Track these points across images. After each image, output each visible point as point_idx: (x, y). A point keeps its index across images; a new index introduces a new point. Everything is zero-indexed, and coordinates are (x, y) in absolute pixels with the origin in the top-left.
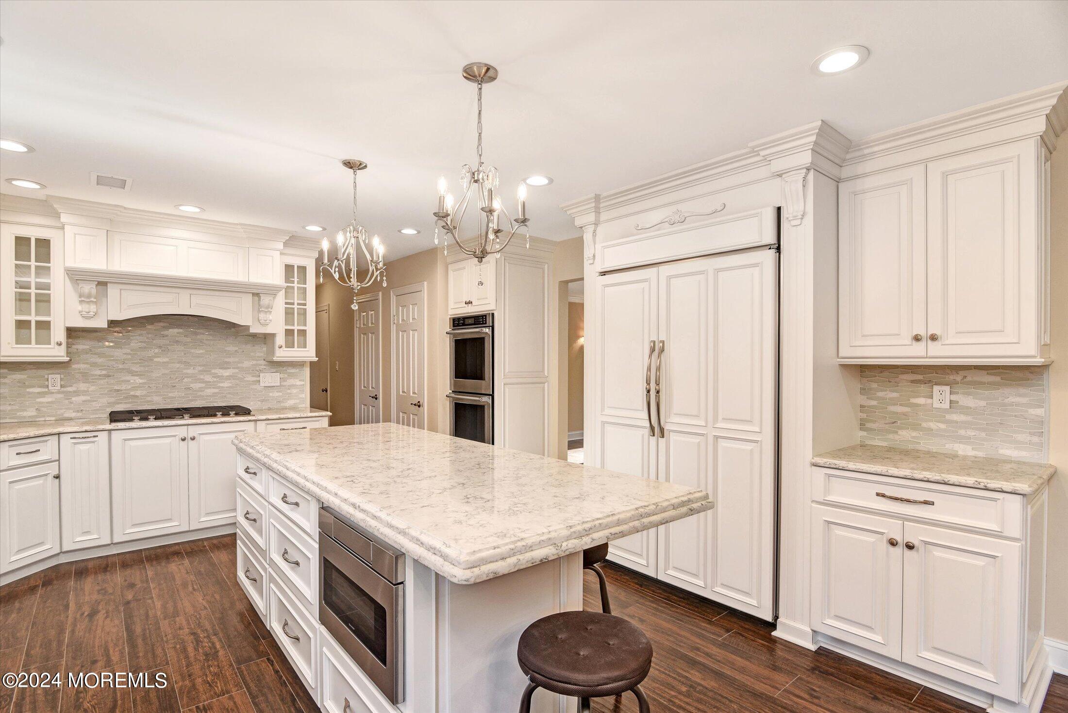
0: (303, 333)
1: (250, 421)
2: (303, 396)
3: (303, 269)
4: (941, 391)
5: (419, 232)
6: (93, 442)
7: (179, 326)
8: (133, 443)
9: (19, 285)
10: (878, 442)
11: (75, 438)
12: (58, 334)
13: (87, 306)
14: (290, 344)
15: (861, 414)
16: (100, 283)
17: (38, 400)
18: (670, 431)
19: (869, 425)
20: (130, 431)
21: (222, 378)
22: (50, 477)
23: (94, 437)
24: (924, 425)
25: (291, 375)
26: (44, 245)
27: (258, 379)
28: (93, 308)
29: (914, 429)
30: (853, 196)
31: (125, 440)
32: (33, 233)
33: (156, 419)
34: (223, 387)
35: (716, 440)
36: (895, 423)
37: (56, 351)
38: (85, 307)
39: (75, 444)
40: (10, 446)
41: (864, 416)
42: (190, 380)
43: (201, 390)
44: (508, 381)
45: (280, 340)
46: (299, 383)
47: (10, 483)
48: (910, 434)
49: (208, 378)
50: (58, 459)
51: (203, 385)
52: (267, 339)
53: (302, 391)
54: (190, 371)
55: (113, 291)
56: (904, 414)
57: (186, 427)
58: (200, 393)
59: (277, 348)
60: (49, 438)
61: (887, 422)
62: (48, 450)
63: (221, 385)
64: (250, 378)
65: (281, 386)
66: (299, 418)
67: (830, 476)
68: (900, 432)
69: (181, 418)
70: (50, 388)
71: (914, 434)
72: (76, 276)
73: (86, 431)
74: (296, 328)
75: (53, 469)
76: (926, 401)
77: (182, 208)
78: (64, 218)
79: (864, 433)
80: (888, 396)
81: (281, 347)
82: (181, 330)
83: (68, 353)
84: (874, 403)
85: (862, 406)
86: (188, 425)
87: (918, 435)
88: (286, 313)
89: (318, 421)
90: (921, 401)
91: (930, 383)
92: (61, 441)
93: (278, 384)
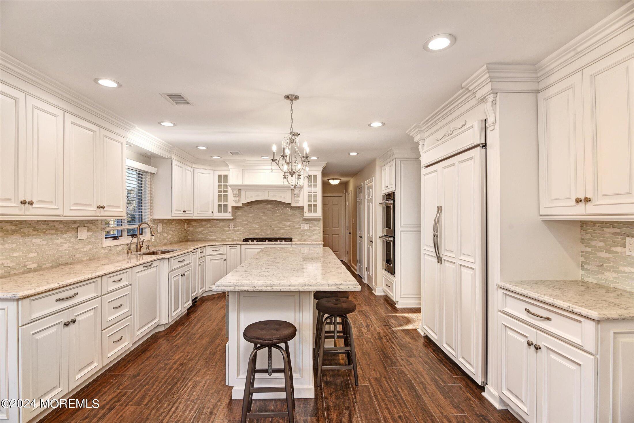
0: (315, 205)
1: (289, 244)
2: (320, 235)
3: (315, 176)
4: (631, 242)
5: (358, 154)
6: (236, 248)
7: (271, 204)
8: (248, 250)
9: (219, 192)
10: (591, 280)
11: (230, 246)
12: (230, 209)
13: (236, 198)
14: (309, 210)
15: (581, 258)
16: (239, 189)
17: (227, 232)
18: (445, 260)
19: (586, 266)
20: (246, 245)
21: (286, 226)
22: (223, 260)
23: (236, 246)
24: (621, 268)
25: (314, 225)
26: (226, 176)
27: (300, 226)
28: (238, 199)
29: (614, 271)
30: (545, 101)
31: (246, 248)
32: (223, 173)
33: (251, 241)
34: (286, 230)
35: (460, 267)
36: (602, 266)
37: (228, 215)
38: (235, 199)
39: (231, 249)
40: (211, 248)
41: (583, 259)
42: (274, 226)
43: (279, 230)
44: (402, 229)
45: (306, 209)
46: (318, 228)
47: (210, 260)
48: (612, 275)
49: (281, 225)
50: (226, 253)
51: (279, 229)
52: (301, 208)
53: (319, 233)
54: (275, 223)
55: (243, 192)
56: (608, 259)
57: (266, 245)
58: (278, 232)
59: (304, 213)
60: (223, 246)
61: (597, 265)
62: (222, 250)
63: (286, 229)
64: (297, 226)
65: (310, 229)
66: (309, 244)
67: (506, 295)
68: (605, 273)
69: (264, 241)
70: (230, 228)
71: (615, 275)
72: (233, 187)
73: (234, 244)
74: (313, 203)
75: (224, 257)
76: (622, 250)
77: (263, 158)
78: (230, 167)
79: (583, 272)
80: (597, 245)
81: (305, 212)
82: (271, 206)
83: (233, 216)
84: (589, 250)
85: (582, 252)
86: (266, 244)
87: (617, 276)
88: (308, 196)
89: (318, 246)
90: (619, 249)
91: (624, 235)
92: (227, 247)
93: (309, 229)
